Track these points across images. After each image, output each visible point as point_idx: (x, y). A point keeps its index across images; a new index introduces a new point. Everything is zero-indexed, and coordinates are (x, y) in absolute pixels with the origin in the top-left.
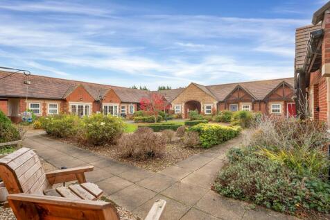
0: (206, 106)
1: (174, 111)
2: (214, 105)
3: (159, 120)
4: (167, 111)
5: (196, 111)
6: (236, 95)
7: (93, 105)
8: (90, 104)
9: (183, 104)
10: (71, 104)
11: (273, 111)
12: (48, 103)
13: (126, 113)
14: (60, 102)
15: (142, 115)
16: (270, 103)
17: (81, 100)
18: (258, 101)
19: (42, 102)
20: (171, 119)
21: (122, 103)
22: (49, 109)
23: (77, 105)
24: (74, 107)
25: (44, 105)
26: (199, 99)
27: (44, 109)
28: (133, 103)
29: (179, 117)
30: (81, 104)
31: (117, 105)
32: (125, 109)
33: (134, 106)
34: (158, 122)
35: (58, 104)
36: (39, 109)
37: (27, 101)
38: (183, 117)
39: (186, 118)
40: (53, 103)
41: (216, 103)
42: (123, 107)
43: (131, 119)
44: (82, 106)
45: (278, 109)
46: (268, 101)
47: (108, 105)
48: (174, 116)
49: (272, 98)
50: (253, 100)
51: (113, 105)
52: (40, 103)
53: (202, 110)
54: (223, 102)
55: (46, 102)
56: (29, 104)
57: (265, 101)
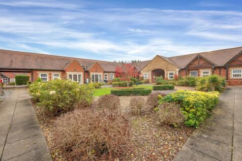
0: (169, 72)
1: (143, 77)
2: (176, 72)
3: (131, 85)
4: (138, 77)
5: (161, 77)
6: (196, 63)
7: (84, 74)
8: (82, 74)
9: (150, 72)
10: (68, 73)
11: (234, 76)
12: (53, 73)
13: (108, 79)
14: (61, 73)
15: (119, 81)
16: (230, 69)
17: (75, 70)
18: (218, 67)
19: (49, 72)
20: (140, 83)
21: (105, 72)
22: (53, 77)
23: (73, 75)
24: (70, 76)
25: (50, 74)
26: (163, 68)
27: (50, 78)
28: (113, 72)
29: (147, 82)
30: (75, 73)
31: (101, 74)
32: (107, 77)
33: (113, 74)
34: (130, 86)
35: (59, 73)
36: (47, 77)
37: (38, 72)
38: (150, 81)
39: (153, 82)
40: (56, 73)
41: (177, 70)
42: (105, 76)
43: (111, 84)
44: (76, 75)
45: (239, 74)
46: (229, 67)
47: (95, 74)
48: (143, 81)
49: (233, 64)
50: (213, 67)
51: (98, 74)
52: (47, 73)
53: (166, 76)
54: (184, 69)
55: (51, 72)
56: (40, 73)
57: (226, 67)
